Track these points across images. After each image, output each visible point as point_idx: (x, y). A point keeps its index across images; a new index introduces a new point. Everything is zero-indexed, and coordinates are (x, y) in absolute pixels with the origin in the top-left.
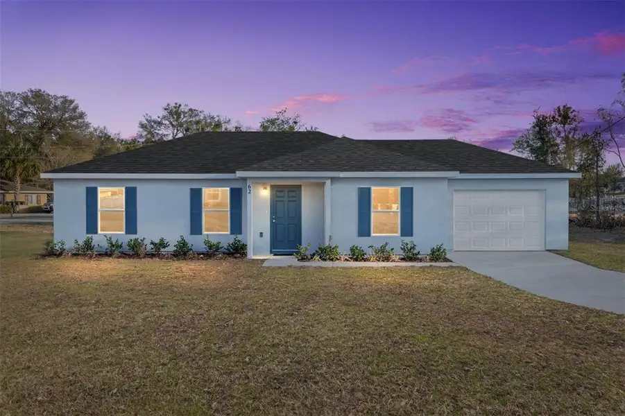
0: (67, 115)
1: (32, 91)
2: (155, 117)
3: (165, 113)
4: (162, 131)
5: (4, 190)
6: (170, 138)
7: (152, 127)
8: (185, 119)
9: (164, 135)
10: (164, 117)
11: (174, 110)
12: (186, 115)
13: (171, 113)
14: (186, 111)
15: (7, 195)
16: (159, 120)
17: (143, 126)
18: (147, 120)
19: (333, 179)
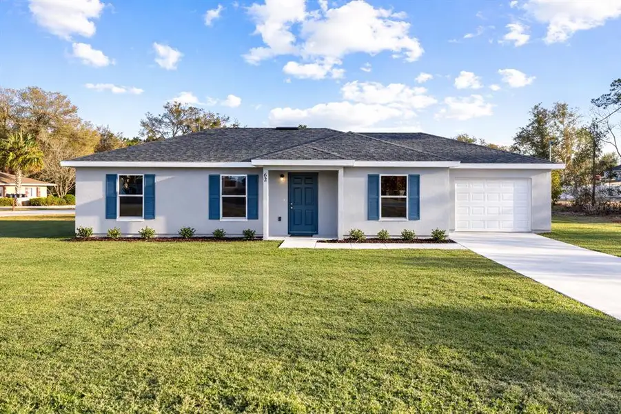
0: (61, 109)
1: (29, 88)
2: (156, 115)
3: (166, 111)
4: (163, 129)
5: (5, 183)
6: (171, 136)
7: (153, 125)
8: (185, 117)
9: (165, 133)
10: (165, 116)
11: (174, 108)
12: (186, 113)
13: (171, 111)
14: (186, 109)
15: (7, 187)
16: (160, 118)
17: (144, 124)
18: (148, 118)
19: (346, 168)
